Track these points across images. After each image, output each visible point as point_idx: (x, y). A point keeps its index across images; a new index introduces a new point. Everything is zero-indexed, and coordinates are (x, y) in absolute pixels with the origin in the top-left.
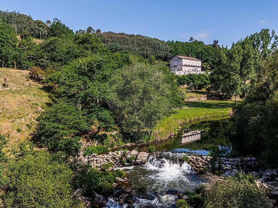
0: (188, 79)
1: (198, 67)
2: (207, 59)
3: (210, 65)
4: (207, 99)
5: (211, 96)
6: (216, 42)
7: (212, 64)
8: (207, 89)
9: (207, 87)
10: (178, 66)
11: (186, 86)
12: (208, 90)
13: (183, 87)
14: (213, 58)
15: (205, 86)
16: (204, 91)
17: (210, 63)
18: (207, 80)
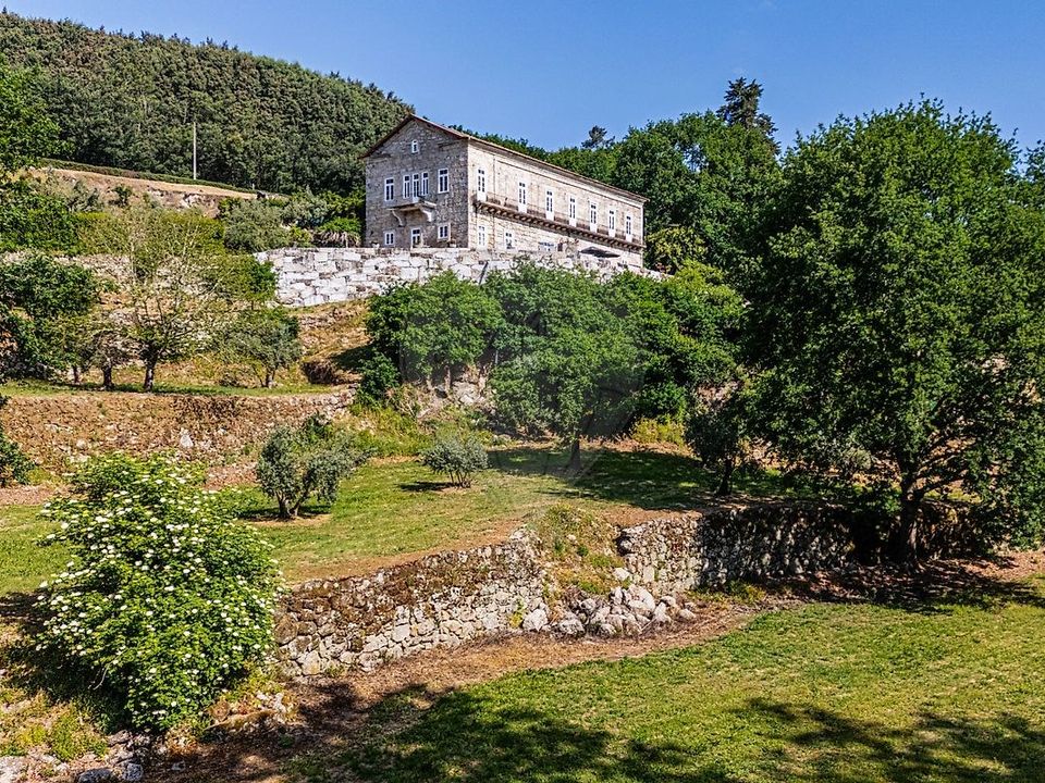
0: (497, 321)
1: (619, 243)
2: (691, 201)
3: (708, 242)
4: (705, 584)
5: (763, 518)
6: (743, 98)
7: (722, 243)
8: (697, 430)
9: (692, 402)
10: (430, 215)
11: (472, 392)
12: (712, 437)
13: (438, 403)
14: (733, 198)
15: (678, 392)
16: (662, 448)
17: (709, 229)
18: (696, 335)
